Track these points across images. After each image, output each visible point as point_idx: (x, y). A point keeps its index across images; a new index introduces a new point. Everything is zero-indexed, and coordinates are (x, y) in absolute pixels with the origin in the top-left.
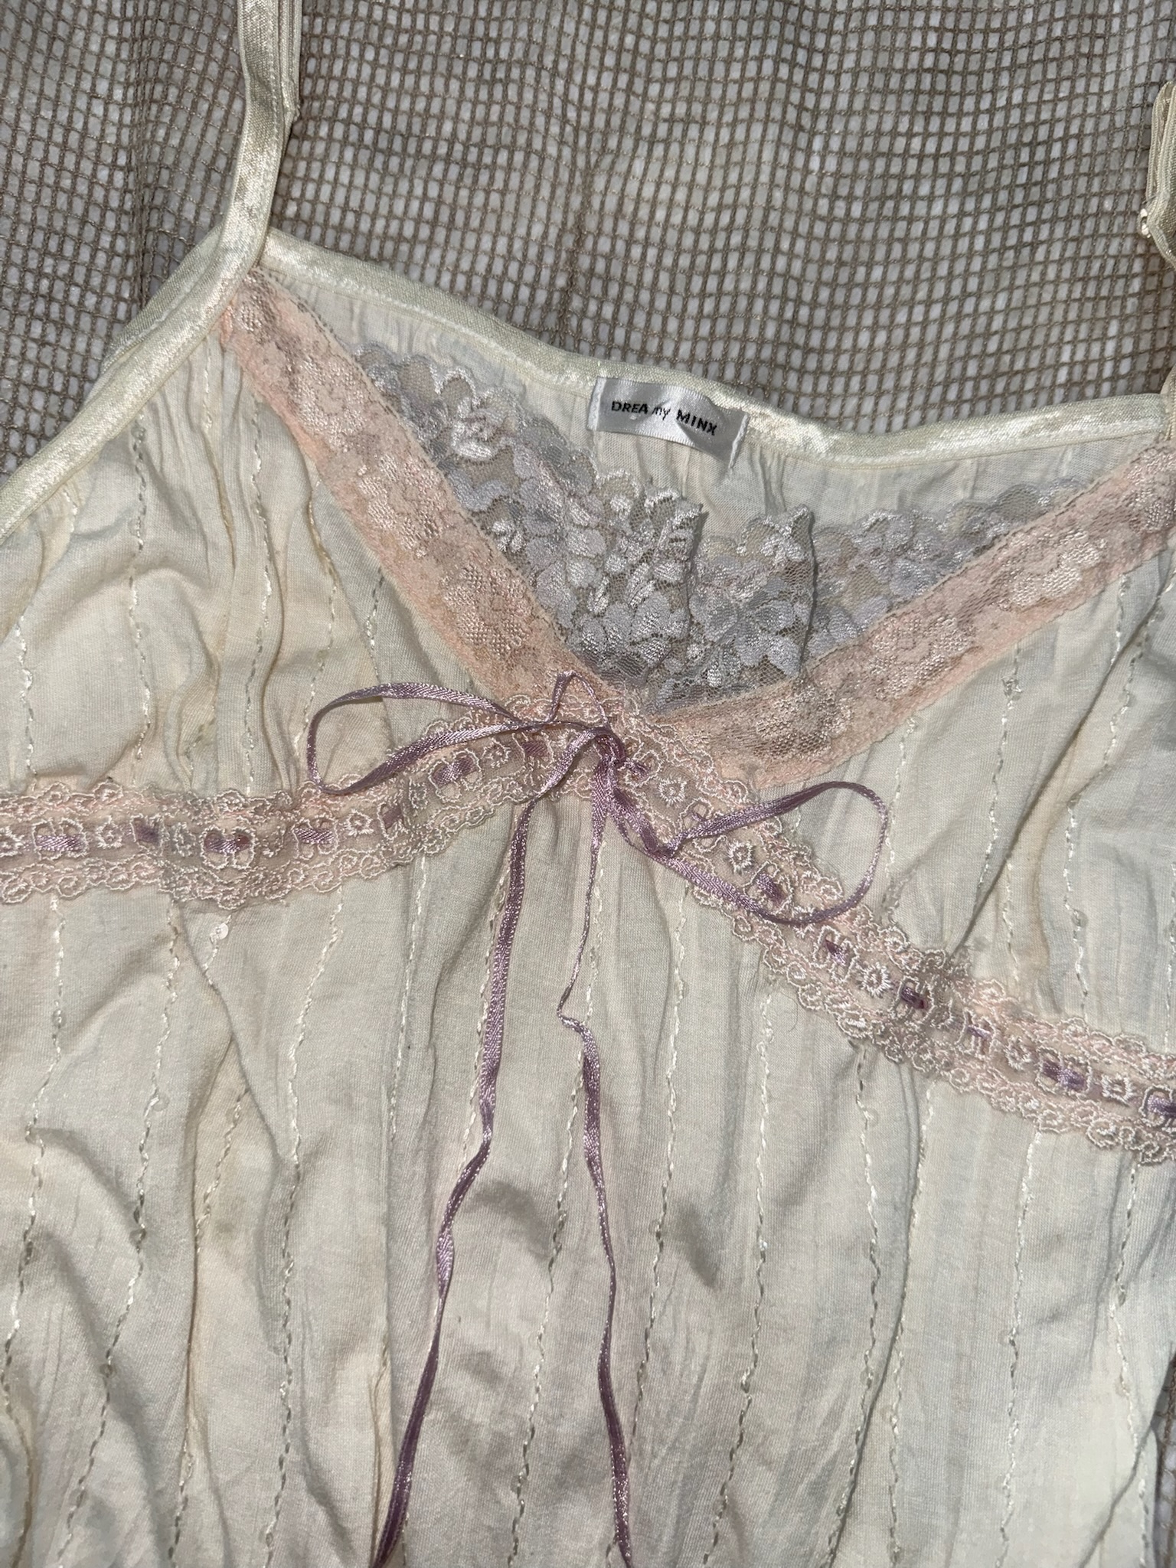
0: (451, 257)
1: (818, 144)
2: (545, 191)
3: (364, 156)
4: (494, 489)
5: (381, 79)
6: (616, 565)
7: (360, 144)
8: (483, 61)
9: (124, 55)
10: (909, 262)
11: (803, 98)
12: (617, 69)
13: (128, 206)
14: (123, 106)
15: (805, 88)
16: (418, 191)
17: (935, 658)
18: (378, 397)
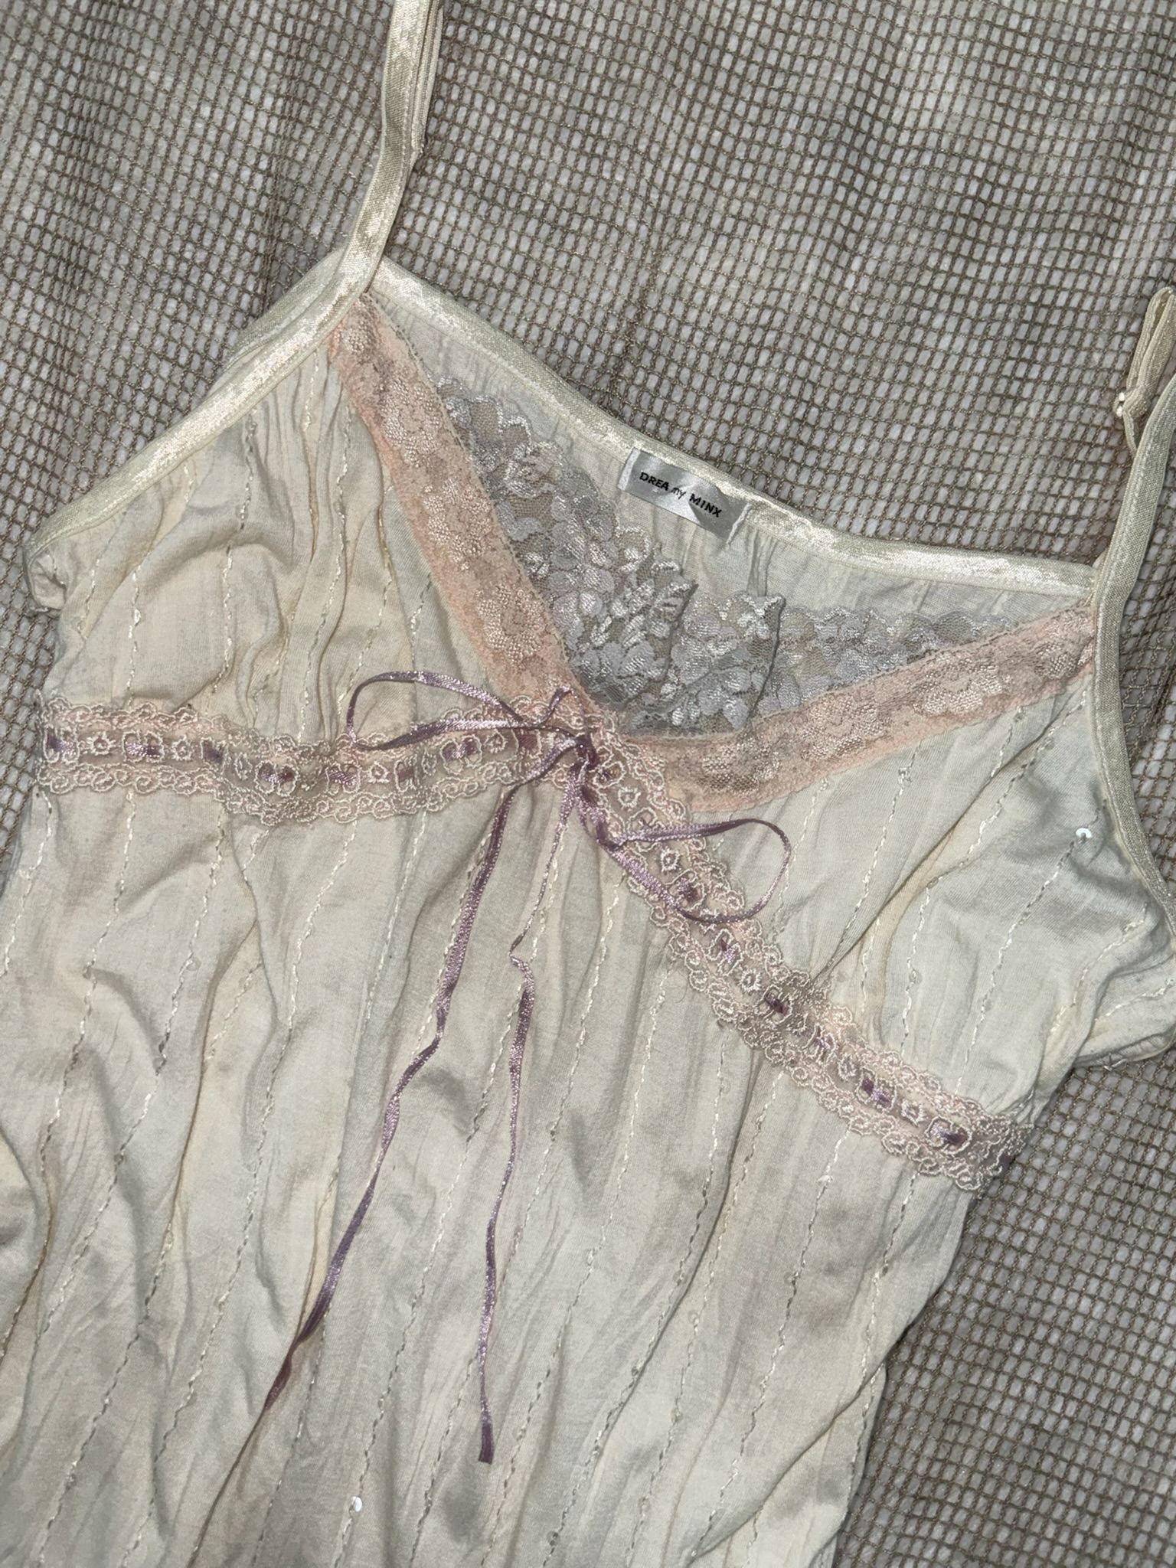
0: (530, 308)
1: (856, 264)
2: (619, 264)
3: (472, 200)
4: (532, 525)
5: (496, 133)
6: (619, 611)
7: (469, 190)
8: (586, 134)
9: (279, 67)
10: (912, 385)
11: (852, 220)
12: (701, 162)
13: (263, 207)
14: (271, 114)
15: (856, 211)
16: (512, 243)
17: (854, 737)
18: (450, 427)
